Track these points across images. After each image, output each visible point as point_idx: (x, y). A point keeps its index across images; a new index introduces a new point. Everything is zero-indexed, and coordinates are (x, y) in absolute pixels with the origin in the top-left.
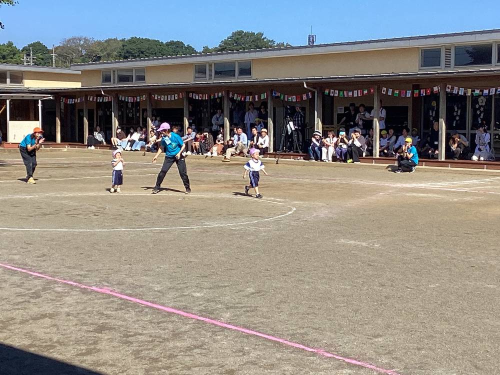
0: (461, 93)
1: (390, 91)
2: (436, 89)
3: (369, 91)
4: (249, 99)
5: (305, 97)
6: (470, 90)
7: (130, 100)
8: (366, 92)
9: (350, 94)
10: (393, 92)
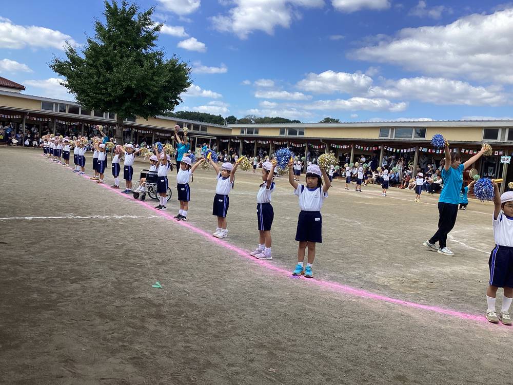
0: (391, 150)
1: (359, 147)
2: (379, 147)
3: (350, 146)
4: (298, 146)
5: (322, 147)
6: (395, 149)
7: (248, 142)
8: (348, 146)
9: (342, 147)
10: (360, 148)
